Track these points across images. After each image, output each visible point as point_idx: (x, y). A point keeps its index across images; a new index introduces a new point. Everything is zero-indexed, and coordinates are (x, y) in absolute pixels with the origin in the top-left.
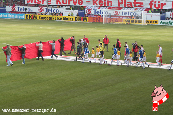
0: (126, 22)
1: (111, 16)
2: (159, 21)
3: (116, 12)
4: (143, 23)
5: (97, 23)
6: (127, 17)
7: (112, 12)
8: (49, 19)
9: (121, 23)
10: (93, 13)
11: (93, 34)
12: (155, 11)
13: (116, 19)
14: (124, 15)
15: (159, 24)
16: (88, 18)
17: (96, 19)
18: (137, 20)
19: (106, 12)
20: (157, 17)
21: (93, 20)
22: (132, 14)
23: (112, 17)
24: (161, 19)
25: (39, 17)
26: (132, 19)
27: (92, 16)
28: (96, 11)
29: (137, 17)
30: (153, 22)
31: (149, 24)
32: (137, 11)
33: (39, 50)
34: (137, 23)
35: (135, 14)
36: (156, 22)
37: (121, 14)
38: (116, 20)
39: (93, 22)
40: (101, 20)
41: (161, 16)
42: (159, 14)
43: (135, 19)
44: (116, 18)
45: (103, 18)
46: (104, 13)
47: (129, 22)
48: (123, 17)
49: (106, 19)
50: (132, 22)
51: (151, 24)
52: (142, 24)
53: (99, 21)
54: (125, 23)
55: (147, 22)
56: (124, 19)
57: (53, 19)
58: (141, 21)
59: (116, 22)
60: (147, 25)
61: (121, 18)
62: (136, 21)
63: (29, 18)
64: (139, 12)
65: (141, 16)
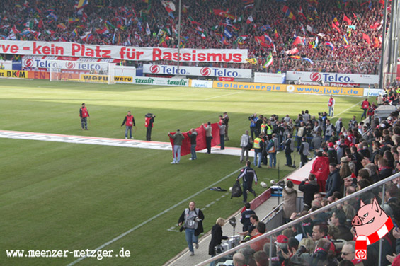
0: (85, 78)
1: (62, 70)
2: (134, 77)
3: (69, 64)
4: (111, 81)
5: (41, 79)
6: (86, 72)
7: (63, 64)
9: (78, 80)
10: (35, 65)
11: (35, 98)
12: (128, 64)
13: (70, 74)
14: (81, 68)
15: (133, 82)
16: (26, 72)
17: (39, 75)
18: (101, 75)
19: (55, 65)
20: (130, 72)
21: (35, 75)
22: (94, 67)
23: (63, 72)
24: (137, 75)
26: (94, 75)
27: (34, 70)
28: (39, 62)
29: (101, 72)
30: (125, 79)
31: (119, 81)
32: (101, 62)
33: (208, 135)
34: (102, 81)
35: (98, 67)
36: (130, 79)
37: (77, 68)
38: (70, 76)
39: (35, 79)
40: (47, 75)
41: (137, 71)
42: (134, 67)
43: (98, 75)
44: (70, 72)
45: (49, 73)
46: (51, 65)
47: (89, 79)
48: (80, 71)
49: (55, 75)
50: (93, 79)
51: (122, 82)
52: (109, 82)
53: (44, 77)
54: (84, 81)
55: (116, 79)
56: (82, 74)
58: (107, 78)
59: (70, 80)
60: (117, 84)
61: (77, 73)
62: (100, 78)
64: (104, 64)
65: (108, 71)
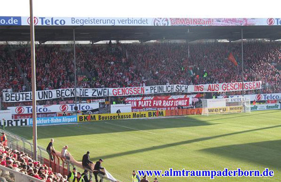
8: (113, 119)
16: (164, 112)
17: (174, 112)
21: (171, 113)
25: (99, 118)
53: (178, 114)
57: (119, 117)
63: (83, 121)
